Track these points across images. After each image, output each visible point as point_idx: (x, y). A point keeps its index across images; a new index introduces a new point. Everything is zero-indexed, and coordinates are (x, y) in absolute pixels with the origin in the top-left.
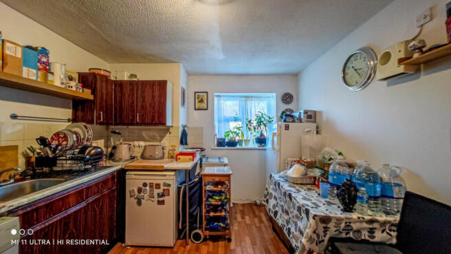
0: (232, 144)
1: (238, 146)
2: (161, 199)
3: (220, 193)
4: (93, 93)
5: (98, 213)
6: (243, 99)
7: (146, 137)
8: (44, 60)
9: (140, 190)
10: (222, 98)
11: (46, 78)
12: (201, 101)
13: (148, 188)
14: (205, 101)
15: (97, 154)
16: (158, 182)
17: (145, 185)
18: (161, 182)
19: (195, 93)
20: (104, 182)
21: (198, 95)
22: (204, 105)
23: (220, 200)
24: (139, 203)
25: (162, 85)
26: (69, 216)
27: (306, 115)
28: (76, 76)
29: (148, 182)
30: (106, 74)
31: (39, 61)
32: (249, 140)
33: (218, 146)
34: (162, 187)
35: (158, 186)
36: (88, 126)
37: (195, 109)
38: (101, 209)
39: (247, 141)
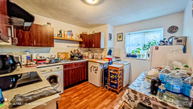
0: (134, 56)
1: (138, 58)
2: (96, 71)
3: (115, 74)
4: (82, 39)
5: (80, 70)
6: (143, 33)
7: (98, 52)
8: (71, 33)
9: (91, 68)
10: (131, 35)
11: (72, 37)
12: (120, 37)
13: (93, 67)
14: (122, 37)
15: (81, 56)
16: (95, 66)
17: (92, 66)
18: (96, 66)
19: (118, 34)
20: (82, 63)
21: (119, 35)
22: (121, 39)
23: (114, 77)
24: (91, 71)
25: (99, 34)
26: (73, 69)
27: (176, 40)
28: (79, 35)
29: (93, 66)
30: (86, 33)
31: (70, 34)
32: (145, 55)
33: (127, 57)
34: (96, 68)
35: (95, 67)
36: (81, 48)
37: (117, 41)
38: (81, 70)
39: (143, 55)
